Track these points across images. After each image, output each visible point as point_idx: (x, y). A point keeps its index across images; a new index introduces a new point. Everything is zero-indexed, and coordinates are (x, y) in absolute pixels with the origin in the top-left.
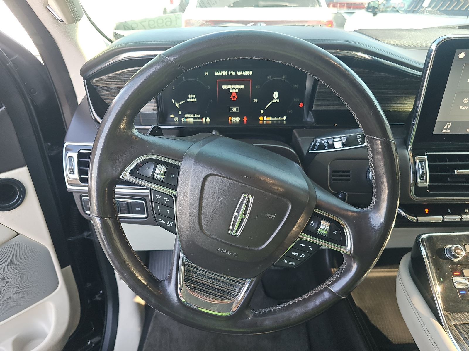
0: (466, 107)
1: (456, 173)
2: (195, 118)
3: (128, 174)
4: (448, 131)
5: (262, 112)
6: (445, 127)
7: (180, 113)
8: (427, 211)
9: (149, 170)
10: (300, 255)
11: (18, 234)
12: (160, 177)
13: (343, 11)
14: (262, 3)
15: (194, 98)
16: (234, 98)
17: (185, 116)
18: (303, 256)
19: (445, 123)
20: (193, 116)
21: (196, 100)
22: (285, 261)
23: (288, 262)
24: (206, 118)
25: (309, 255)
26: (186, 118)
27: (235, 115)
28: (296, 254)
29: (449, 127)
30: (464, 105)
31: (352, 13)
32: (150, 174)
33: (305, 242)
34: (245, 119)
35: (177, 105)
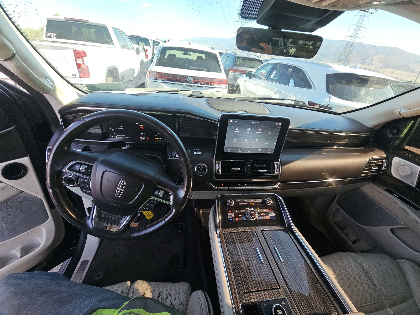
0: (236, 142)
1: (232, 169)
2: (122, 137)
3: (66, 169)
4: (230, 151)
5: (156, 136)
6: (228, 150)
7: (114, 134)
8: (223, 184)
9: (77, 168)
10: (150, 205)
11: (23, 192)
12: (83, 171)
13: (237, 74)
14: (191, 67)
15: (121, 127)
16: (142, 129)
17: (117, 135)
18: (152, 206)
19: (228, 148)
20: (121, 136)
21: (122, 128)
22: (144, 208)
23: (145, 208)
24: (128, 137)
25: (154, 205)
26: (118, 136)
27: (142, 136)
28: (149, 205)
29: (230, 149)
30: (235, 141)
31: (242, 75)
32: (78, 169)
33: (152, 200)
34: (148, 138)
35: (112, 130)
